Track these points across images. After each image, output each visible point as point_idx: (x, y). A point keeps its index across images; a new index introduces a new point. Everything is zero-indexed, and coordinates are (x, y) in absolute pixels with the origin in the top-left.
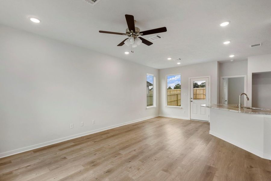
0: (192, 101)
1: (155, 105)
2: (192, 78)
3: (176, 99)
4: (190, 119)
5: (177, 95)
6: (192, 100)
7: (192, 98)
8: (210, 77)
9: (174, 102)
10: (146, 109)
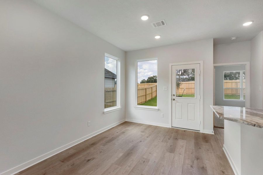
0: (174, 100)
1: (119, 106)
2: (173, 64)
3: (145, 94)
4: (171, 127)
5: (146, 89)
6: (174, 97)
7: (174, 95)
8: (201, 62)
9: (143, 97)
10: (104, 113)
